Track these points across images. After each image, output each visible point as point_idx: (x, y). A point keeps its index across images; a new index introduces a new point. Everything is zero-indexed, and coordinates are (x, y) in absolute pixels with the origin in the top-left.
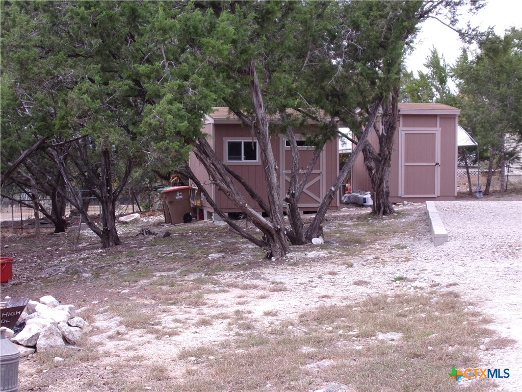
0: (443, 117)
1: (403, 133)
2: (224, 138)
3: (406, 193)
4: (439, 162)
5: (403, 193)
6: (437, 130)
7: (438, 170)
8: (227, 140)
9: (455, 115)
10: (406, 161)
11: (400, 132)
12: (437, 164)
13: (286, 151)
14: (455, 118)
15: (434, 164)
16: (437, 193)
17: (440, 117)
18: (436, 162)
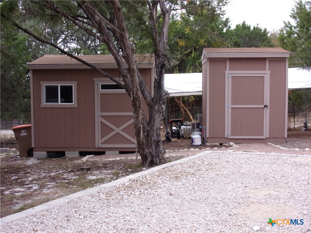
0: (273, 60)
1: (230, 75)
2: (41, 83)
3: (233, 134)
4: (268, 104)
5: (230, 133)
6: (266, 73)
7: (267, 112)
8: (44, 85)
9: (285, 58)
10: (233, 103)
11: (226, 75)
12: (265, 106)
13: (101, 94)
14: (285, 61)
15: (263, 106)
16: (266, 134)
17: (269, 61)
18: (265, 104)
